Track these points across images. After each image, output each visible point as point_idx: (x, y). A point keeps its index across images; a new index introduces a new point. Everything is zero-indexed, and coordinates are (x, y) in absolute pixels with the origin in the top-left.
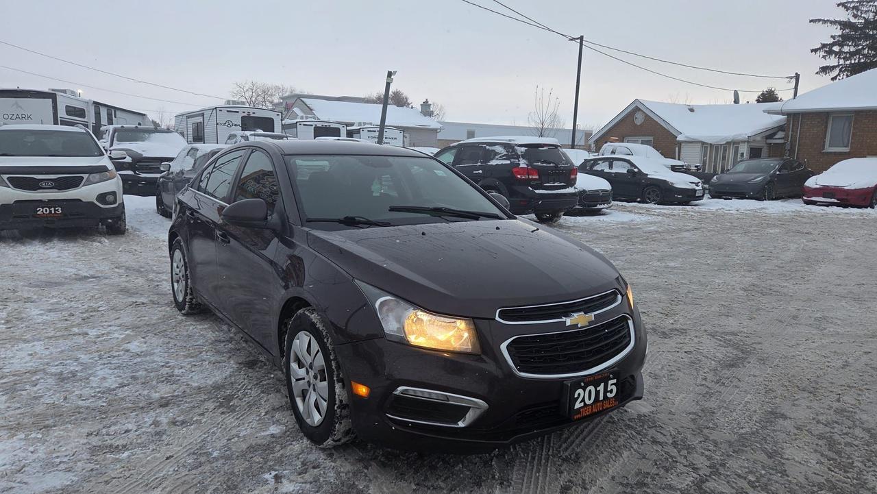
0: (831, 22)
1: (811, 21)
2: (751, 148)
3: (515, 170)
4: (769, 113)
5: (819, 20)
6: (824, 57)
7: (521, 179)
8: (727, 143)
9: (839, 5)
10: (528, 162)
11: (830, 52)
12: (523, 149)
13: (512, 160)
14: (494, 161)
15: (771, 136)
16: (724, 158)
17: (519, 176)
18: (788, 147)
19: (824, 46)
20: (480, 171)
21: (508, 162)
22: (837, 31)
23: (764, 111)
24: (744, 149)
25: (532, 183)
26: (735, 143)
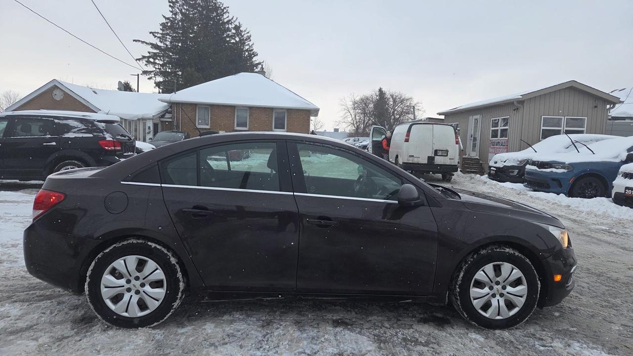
0: (146, 43)
1: (134, 41)
2: (154, 124)
3: (101, 142)
4: (161, 101)
5: (139, 41)
6: (146, 65)
7: (108, 150)
8: (139, 119)
9: (150, 33)
10: (112, 135)
11: (148, 62)
12: (103, 124)
13: (95, 134)
14: (70, 133)
15: (163, 116)
16: (136, 130)
17: (107, 148)
18: (175, 124)
19: (144, 57)
20: (54, 143)
21: (91, 135)
22: (149, 48)
23: (159, 100)
24: (150, 124)
25: (118, 153)
26: (143, 120)
